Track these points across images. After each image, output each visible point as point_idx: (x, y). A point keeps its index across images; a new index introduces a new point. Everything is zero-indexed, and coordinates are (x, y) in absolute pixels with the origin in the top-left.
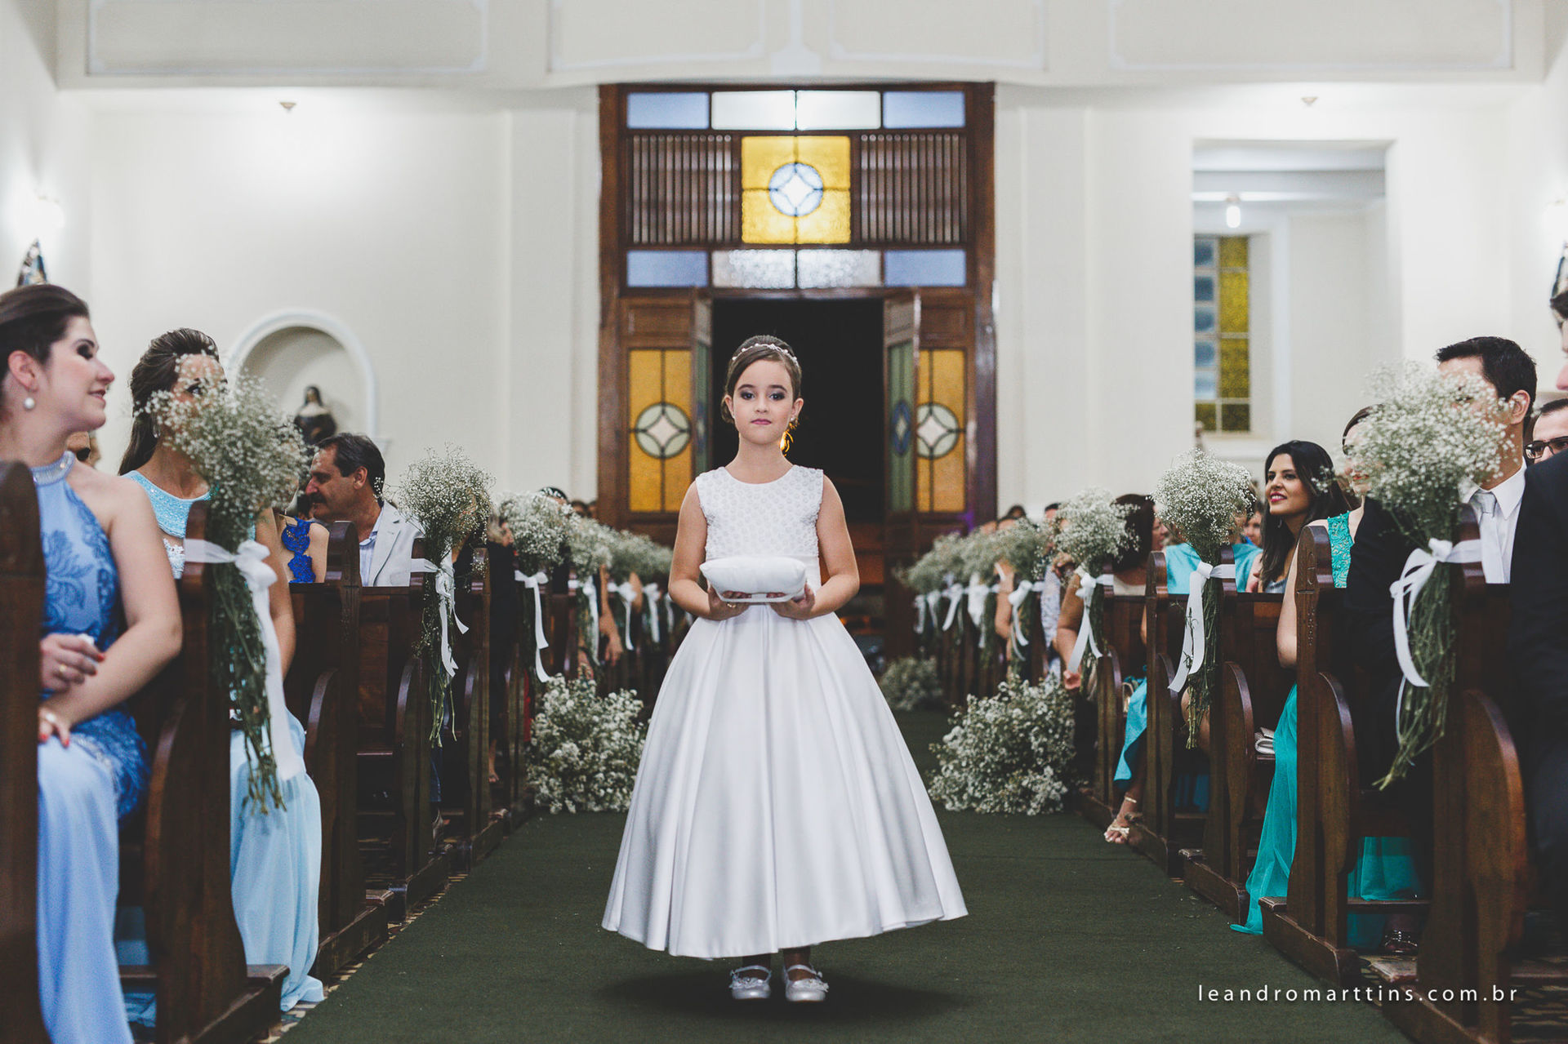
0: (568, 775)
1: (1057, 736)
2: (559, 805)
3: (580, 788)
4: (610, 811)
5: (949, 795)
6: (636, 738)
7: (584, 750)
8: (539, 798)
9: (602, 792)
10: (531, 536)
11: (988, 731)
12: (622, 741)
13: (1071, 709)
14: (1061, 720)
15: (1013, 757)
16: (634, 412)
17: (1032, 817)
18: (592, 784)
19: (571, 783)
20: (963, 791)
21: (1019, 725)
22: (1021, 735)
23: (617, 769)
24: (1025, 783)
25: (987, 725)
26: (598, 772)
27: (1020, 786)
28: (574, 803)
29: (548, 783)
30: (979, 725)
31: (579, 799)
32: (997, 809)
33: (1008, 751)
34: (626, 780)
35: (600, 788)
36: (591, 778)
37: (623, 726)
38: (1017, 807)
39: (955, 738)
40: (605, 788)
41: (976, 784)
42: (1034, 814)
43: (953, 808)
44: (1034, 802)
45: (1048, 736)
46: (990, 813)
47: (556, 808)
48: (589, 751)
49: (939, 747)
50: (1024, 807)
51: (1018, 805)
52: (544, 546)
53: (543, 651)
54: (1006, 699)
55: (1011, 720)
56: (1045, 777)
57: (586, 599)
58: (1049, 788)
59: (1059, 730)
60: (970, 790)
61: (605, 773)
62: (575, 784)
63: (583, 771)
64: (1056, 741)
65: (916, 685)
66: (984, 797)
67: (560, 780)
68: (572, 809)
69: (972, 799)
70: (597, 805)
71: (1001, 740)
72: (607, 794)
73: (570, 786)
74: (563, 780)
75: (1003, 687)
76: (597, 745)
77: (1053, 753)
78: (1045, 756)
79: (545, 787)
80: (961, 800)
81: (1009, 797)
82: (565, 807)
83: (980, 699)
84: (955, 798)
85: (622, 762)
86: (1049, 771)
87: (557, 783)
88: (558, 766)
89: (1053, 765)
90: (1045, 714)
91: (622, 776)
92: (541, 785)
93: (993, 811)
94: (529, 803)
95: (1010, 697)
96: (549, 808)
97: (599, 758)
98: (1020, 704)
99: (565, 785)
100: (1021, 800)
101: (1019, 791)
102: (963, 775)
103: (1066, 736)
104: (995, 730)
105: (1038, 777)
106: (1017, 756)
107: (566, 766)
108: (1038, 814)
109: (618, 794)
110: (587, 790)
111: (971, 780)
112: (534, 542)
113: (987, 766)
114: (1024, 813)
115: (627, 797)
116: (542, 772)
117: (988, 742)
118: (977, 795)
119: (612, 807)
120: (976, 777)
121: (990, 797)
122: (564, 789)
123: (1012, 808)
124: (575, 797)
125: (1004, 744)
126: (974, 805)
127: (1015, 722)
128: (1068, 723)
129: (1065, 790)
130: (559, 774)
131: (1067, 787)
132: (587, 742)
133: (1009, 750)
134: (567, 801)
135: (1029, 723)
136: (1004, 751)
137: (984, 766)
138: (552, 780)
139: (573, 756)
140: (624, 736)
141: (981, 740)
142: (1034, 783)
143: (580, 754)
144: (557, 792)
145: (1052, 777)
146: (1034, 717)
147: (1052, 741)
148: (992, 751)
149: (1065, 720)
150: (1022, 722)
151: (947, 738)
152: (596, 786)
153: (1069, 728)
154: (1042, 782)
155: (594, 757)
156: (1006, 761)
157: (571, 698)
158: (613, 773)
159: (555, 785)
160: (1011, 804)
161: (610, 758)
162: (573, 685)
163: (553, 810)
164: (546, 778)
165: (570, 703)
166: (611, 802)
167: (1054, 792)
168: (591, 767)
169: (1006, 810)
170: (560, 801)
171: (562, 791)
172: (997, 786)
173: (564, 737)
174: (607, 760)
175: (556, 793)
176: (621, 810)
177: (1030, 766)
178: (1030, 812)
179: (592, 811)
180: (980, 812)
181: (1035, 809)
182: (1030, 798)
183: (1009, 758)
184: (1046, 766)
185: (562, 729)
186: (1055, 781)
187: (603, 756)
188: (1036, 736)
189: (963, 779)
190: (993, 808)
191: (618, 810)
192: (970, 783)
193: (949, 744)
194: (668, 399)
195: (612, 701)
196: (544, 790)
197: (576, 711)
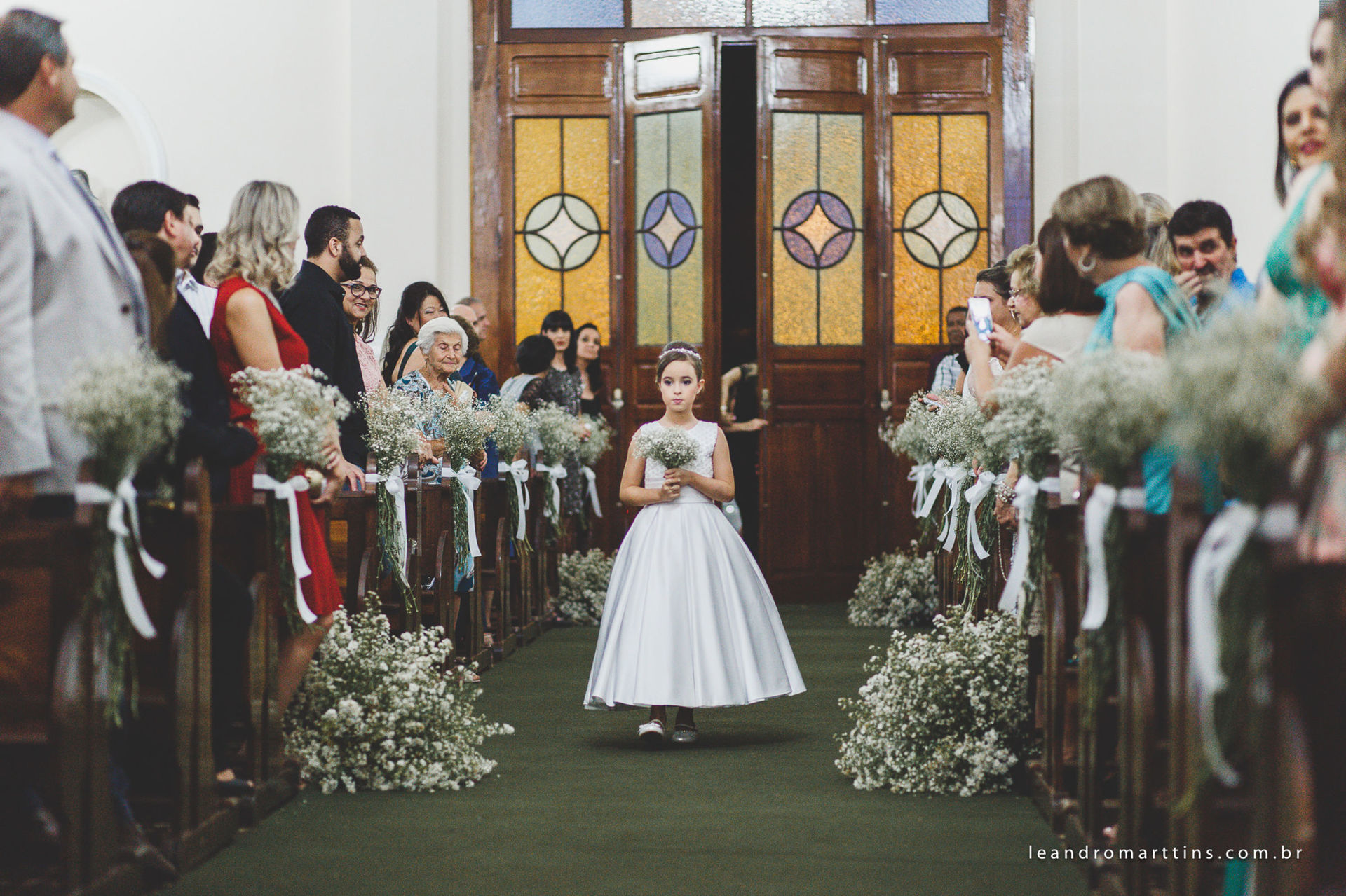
0: (347, 741)
1: (1004, 689)
2: (334, 782)
3: (362, 759)
4: (401, 790)
5: (861, 768)
6: (441, 692)
7: (367, 710)
8: (307, 771)
9: (391, 765)
10: (280, 431)
11: (913, 682)
12: (423, 696)
13: (1025, 652)
14: (1010, 668)
15: (947, 716)
16: (522, 207)
17: (966, 799)
18: (379, 754)
19: (350, 752)
20: (880, 761)
21: (953, 674)
22: (957, 687)
23: (412, 734)
24: (958, 752)
25: (913, 674)
26: (385, 739)
27: (952, 757)
28: (355, 779)
29: (319, 753)
30: (903, 674)
31: (363, 775)
32: (921, 787)
33: (941, 709)
34: (426, 748)
35: (388, 759)
36: (377, 747)
37: (422, 676)
38: (948, 785)
39: (876, 689)
40: (395, 760)
41: (897, 753)
42: (969, 794)
43: (864, 786)
44: (970, 777)
45: (993, 689)
46: (911, 792)
47: (330, 786)
48: (374, 710)
49: (851, 702)
50: (958, 784)
51: (951, 781)
52: (299, 444)
53: (303, 580)
54: (942, 637)
55: (945, 667)
56: (986, 743)
57: (391, 498)
58: (989, 759)
59: (1009, 681)
60: (889, 760)
61: (395, 738)
62: (355, 753)
63: (366, 738)
64: (1002, 695)
65: (904, 592)
66: (904, 771)
67: (336, 747)
68: (351, 787)
69: (891, 773)
70: (386, 782)
71: (930, 694)
72: (397, 768)
73: (349, 756)
74: (342, 749)
75: (940, 621)
76: (385, 703)
77: (998, 712)
78: (987, 717)
79: (315, 757)
80: (875, 776)
81: (937, 771)
82: (342, 785)
83: (910, 636)
84: (867, 771)
85: (419, 724)
86: (992, 735)
87: (332, 753)
88: (333, 730)
89: (999, 726)
90: (989, 659)
91: (421, 742)
92: (310, 754)
93: (914, 791)
94: (294, 778)
95: (947, 635)
96: (320, 788)
97: (387, 719)
98: (959, 646)
99: (343, 755)
100: (955, 776)
101: (952, 764)
102: (880, 741)
103: (1017, 689)
104: (921, 681)
105: (978, 743)
106: (952, 715)
107: (344, 730)
108: (974, 795)
109: (412, 768)
110: (372, 762)
111: (889, 747)
112: (286, 438)
113: (911, 729)
114: (957, 793)
115: (425, 771)
116: (312, 737)
117: (914, 697)
118: (897, 769)
119: (406, 784)
120: (898, 744)
121: (912, 771)
122: (342, 760)
123: (940, 786)
124: (355, 771)
125: (936, 699)
126: (892, 781)
127: (949, 670)
128: (1018, 672)
129: (1013, 759)
130: (335, 740)
131: (1017, 756)
132: (373, 698)
133: (943, 706)
134: (344, 778)
135: (968, 672)
136: (934, 709)
137: (907, 729)
138: (326, 748)
139: (353, 717)
140: (425, 689)
141: (905, 693)
142: (971, 752)
143: (362, 714)
144: (332, 764)
145: (996, 743)
146: (976, 663)
147: (996, 695)
148: (919, 709)
149: (1016, 667)
150: (958, 671)
151: (863, 690)
152: (383, 757)
153: (1021, 679)
154: (981, 750)
155: (380, 719)
156: (938, 723)
157: (355, 639)
158: (409, 740)
159: (328, 754)
160: (939, 781)
161: (403, 719)
162: (358, 621)
163: (325, 788)
164: (318, 745)
165: (353, 645)
166: (403, 778)
167: (997, 763)
168: (375, 732)
169: (932, 789)
170: (334, 777)
171: (339, 763)
172: (922, 756)
173: (344, 690)
174: (397, 722)
175: (329, 767)
176: (417, 788)
177: (967, 730)
178: (964, 792)
179: (378, 790)
180: (897, 793)
181: (970, 788)
182: (968, 773)
183: (943, 717)
184: (988, 729)
185: (340, 680)
186: (1000, 748)
187: (393, 717)
188: (978, 689)
189: (879, 746)
190: (915, 785)
191: (414, 788)
192: (889, 752)
193: (868, 698)
194: (569, 188)
195: (406, 643)
196: (314, 762)
197: (362, 655)
